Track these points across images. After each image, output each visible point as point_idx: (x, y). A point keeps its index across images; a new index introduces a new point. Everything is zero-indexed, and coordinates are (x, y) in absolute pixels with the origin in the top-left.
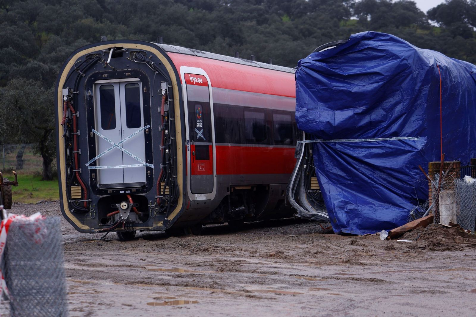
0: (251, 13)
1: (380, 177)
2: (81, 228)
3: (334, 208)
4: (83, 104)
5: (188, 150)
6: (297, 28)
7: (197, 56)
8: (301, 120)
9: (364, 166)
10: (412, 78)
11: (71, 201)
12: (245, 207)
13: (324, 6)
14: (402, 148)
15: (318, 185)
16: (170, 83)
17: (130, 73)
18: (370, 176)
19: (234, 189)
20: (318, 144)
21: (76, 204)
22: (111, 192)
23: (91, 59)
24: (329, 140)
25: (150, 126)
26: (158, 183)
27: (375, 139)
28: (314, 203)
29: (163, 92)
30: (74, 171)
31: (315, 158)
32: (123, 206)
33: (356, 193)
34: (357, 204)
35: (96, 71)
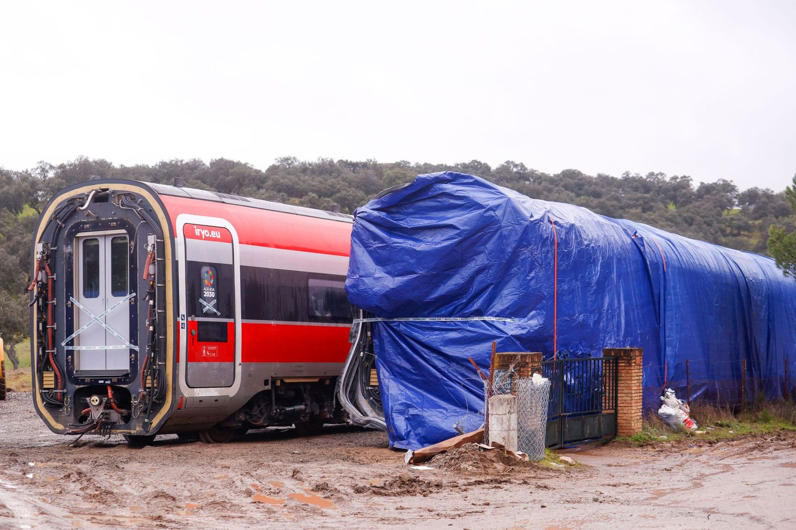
1: (457, 372)
2: (55, 427)
3: (391, 413)
4: (62, 265)
5: (182, 328)
6: (680, 216)
7: (223, 202)
8: (351, 290)
9: (436, 356)
10: (501, 236)
11: (43, 391)
12: (306, 405)
14: (487, 332)
15: (377, 380)
16: (161, 236)
17: (115, 223)
18: (443, 369)
19: (282, 382)
20: (380, 325)
21: (50, 395)
22: (89, 381)
23: (72, 204)
24: (392, 318)
25: (137, 294)
26: (142, 371)
27: (452, 319)
28: (375, 405)
29: (150, 249)
30: (47, 351)
31: (375, 343)
32: (93, 401)
33: (424, 393)
34: (422, 408)
35: (77, 221)
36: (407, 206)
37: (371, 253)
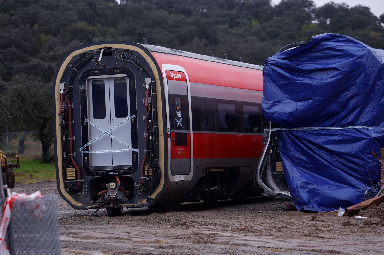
0: (224, 18)
1: (338, 161)
2: (75, 205)
3: (297, 188)
4: (77, 97)
5: (169, 137)
6: (264, 30)
7: (176, 55)
9: (323, 151)
10: (366, 75)
11: (67, 181)
12: (218, 186)
13: (289, 12)
14: (358, 136)
15: (282, 168)
16: (153, 78)
17: (118, 70)
18: (329, 160)
19: (209, 171)
20: (283, 132)
21: (71, 183)
22: (102, 173)
23: (84, 57)
24: (293, 128)
25: (136, 116)
26: (142, 165)
27: (334, 128)
28: (279, 183)
29: (147, 87)
30: (69, 155)
31: (279, 144)
32: (111, 186)
33: (316, 175)
34: (317, 184)
35: (89, 68)
36: (302, 56)
37: (279, 87)
